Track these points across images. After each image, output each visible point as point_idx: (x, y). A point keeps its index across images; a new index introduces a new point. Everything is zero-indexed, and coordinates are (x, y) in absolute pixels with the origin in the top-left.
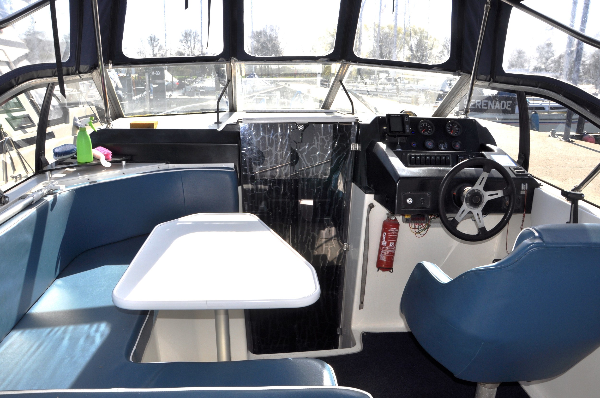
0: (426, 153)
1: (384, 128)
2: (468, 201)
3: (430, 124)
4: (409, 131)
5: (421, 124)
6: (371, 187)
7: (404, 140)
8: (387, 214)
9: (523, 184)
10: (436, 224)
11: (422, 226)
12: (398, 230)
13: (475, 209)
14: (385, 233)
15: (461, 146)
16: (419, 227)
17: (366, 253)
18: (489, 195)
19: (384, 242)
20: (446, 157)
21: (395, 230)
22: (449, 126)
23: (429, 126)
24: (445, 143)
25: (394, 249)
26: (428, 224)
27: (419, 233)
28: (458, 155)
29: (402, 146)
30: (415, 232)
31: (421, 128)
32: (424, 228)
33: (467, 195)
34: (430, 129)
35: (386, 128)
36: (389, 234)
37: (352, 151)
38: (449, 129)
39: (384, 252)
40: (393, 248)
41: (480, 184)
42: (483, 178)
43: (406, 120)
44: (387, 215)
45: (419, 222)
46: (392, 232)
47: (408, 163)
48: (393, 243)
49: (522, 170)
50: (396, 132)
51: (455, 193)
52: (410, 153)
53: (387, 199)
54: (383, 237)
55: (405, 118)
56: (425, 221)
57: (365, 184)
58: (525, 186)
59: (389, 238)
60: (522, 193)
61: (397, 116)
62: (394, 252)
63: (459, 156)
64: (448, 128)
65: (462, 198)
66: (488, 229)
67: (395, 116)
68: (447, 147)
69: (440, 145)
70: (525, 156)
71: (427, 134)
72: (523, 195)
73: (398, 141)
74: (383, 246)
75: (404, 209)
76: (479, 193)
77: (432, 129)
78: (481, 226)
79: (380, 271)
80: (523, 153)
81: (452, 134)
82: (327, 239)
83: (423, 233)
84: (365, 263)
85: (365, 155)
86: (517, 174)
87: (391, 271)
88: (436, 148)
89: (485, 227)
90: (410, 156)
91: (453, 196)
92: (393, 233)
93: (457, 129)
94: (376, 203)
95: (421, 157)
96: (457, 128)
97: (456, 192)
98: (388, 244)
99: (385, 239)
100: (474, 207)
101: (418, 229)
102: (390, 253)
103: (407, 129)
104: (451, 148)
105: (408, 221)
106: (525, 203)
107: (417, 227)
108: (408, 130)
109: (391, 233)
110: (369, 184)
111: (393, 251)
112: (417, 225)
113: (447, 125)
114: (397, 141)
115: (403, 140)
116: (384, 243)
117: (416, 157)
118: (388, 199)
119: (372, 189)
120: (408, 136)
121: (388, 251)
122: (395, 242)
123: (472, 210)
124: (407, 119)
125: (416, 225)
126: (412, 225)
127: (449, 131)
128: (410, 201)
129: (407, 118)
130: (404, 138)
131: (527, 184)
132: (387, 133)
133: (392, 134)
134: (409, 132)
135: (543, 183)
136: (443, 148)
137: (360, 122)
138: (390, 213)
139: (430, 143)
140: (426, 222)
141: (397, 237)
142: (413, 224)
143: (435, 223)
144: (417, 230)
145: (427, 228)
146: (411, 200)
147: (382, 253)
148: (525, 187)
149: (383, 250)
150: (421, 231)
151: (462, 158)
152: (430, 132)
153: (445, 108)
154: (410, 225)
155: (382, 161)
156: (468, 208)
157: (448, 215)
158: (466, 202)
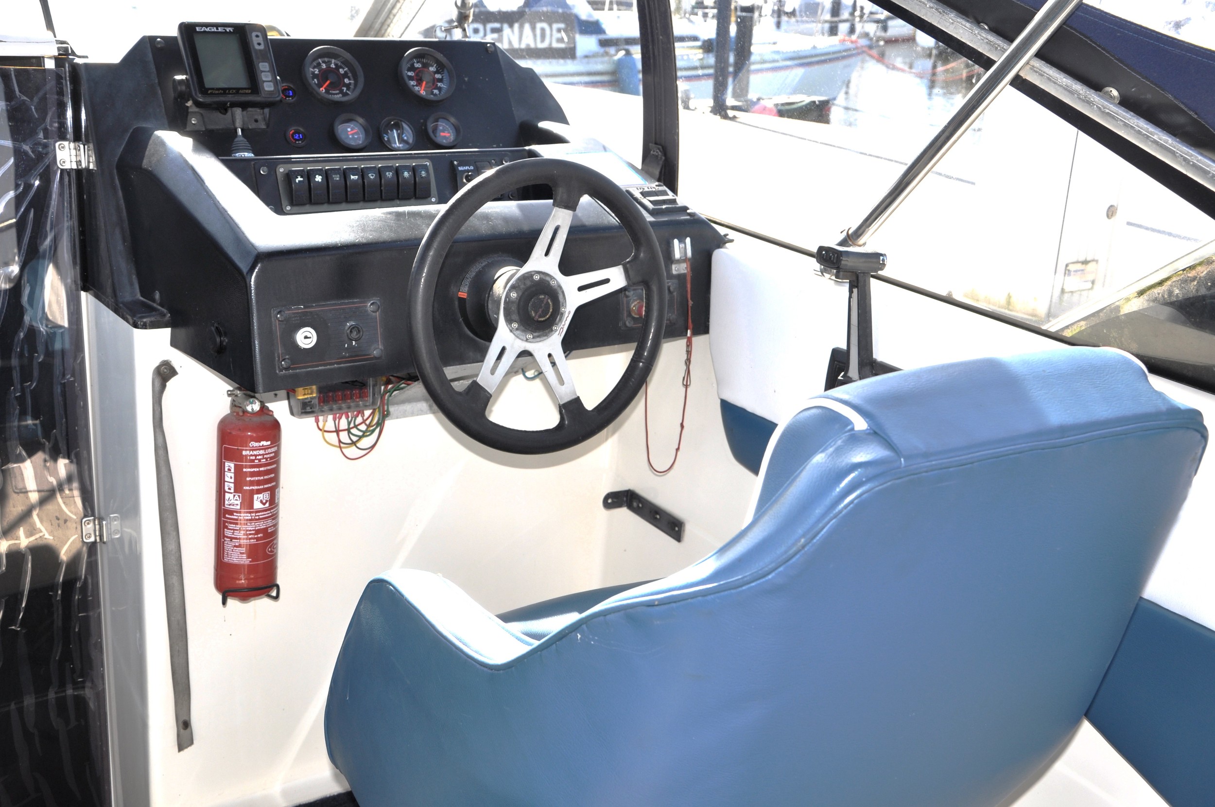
0: (345, 160)
1: (179, 77)
2: (515, 316)
3: (346, 63)
4: (272, 84)
5: (315, 64)
6: (154, 301)
7: (259, 119)
8: (229, 395)
9: (676, 241)
10: (408, 407)
11: (359, 420)
12: (279, 446)
13: (538, 339)
14: (230, 465)
15: (457, 130)
16: (352, 425)
17: (172, 547)
18: (581, 289)
19: (231, 496)
20: (414, 170)
21: (265, 449)
22: (412, 68)
23: (341, 67)
24: (405, 126)
25: (275, 517)
26: (379, 412)
27: (354, 443)
28: (455, 163)
29: (254, 139)
30: (340, 441)
31: (315, 76)
32: (369, 426)
33: (508, 296)
34: (346, 81)
35: (183, 77)
36: (246, 467)
37: (62, 170)
38: (411, 78)
39: (236, 533)
40: (267, 514)
41: (547, 254)
42: (557, 229)
43: (257, 47)
44: (230, 399)
45: (349, 408)
46: (256, 456)
47: (284, 201)
48: (265, 496)
49: (668, 195)
50: (224, 89)
51: (463, 294)
52: (286, 166)
53: (218, 340)
54: (227, 479)
55: (254, 38)
56: (371, 399)
57: (132, 292)
58: (682, 245)
59: (248, 479)
60: (675, 269)
61: (220, 29)
62: (275, 525)
63: (459, 165)
64: (410, 74)
65: (490, 306)
66: (590, 404)
67: (214, 29)
68: (411, 141)
69: (387, 133)
70: (665, 151)
71: (338, 97)
72: (681, 277)
73: (238, 123)
74: (231, 512)
75: (287, 369)
76: (548, 282)
77: (355, 78)
78: (565, 396)
79: (230, 601)
80: (656, 144)
81: (423, 93)
82: (43, 494)
83: (366, 442)
84: (175, 580)
85: (117, 182)
86: (653, 209)
87: (274, 594)
88: (377, 142)
89: (578, 397)
90: (289, 177)
91: (457, 303)
92: (260, 460)
93: (438, 76)
94: (181, 361)
95: (326, 175)
96: (437, 72)
97: (466, 289)
98: (248, 503)
99: (232, 485)
100: (535, 334)
101: (348, 430)
102: (257, 532)
103: (264, 79)
104: (425, 139)
105: (308, 409)
106: (690, 303)
107: (343, 423)
108: (268, 82)
109: (253, 461)
110: (146, 291)
111: (270, 522)
112: (344, 417)
113: (405, 65)
114: (234, 122)
115: (256, 121)
116: (233, 500)
117: (309, 176)
118: (226, 340)
119: (159, 307)
120: (270, 105)
121: (251, 527)
122: (273, 492)
123: (529, 347)
124: (262, 43)
125: (340, 418)
126: (325, 421)
127: (412, 83)
128: (306, 337)
129: (260, 40)
130: (256, 113)
131: (688, 240)
132: (189, 96)
133: (208, 100)
134: (272, 89)
135: (732, 234)
136: (400, 143)
137: (77, 61)
138: (239, 389)
139: (352, 129)
140: (374, 403)
141: (276, 471)
142: (330, 417)
143: (403, 402)
144: (344, 437)
145: (380, 424)
146: (309, 335)
147: (231, 539)
148: (683, 250)
149: (231, 526)
150: (360, 437)
151: (468, 171)
152: (348, 89)
153: (388, 17)
154: (317, 421)
155: (185, 197)
156: (518, 340)
157: (450, 372)
158: (509, 321)
